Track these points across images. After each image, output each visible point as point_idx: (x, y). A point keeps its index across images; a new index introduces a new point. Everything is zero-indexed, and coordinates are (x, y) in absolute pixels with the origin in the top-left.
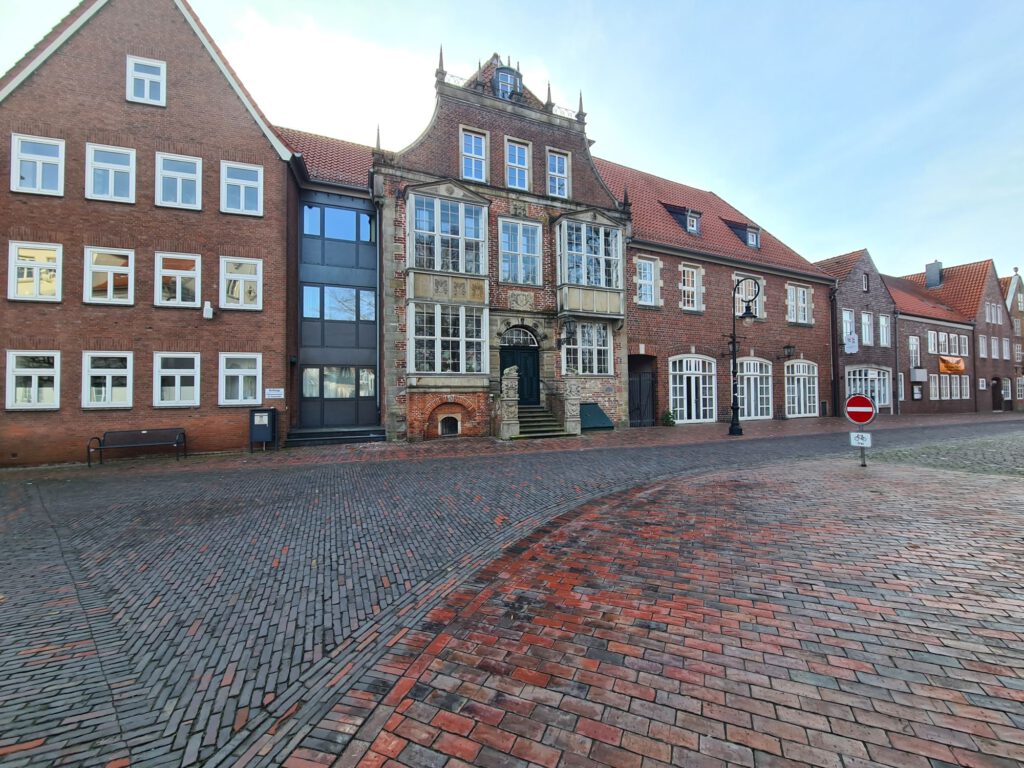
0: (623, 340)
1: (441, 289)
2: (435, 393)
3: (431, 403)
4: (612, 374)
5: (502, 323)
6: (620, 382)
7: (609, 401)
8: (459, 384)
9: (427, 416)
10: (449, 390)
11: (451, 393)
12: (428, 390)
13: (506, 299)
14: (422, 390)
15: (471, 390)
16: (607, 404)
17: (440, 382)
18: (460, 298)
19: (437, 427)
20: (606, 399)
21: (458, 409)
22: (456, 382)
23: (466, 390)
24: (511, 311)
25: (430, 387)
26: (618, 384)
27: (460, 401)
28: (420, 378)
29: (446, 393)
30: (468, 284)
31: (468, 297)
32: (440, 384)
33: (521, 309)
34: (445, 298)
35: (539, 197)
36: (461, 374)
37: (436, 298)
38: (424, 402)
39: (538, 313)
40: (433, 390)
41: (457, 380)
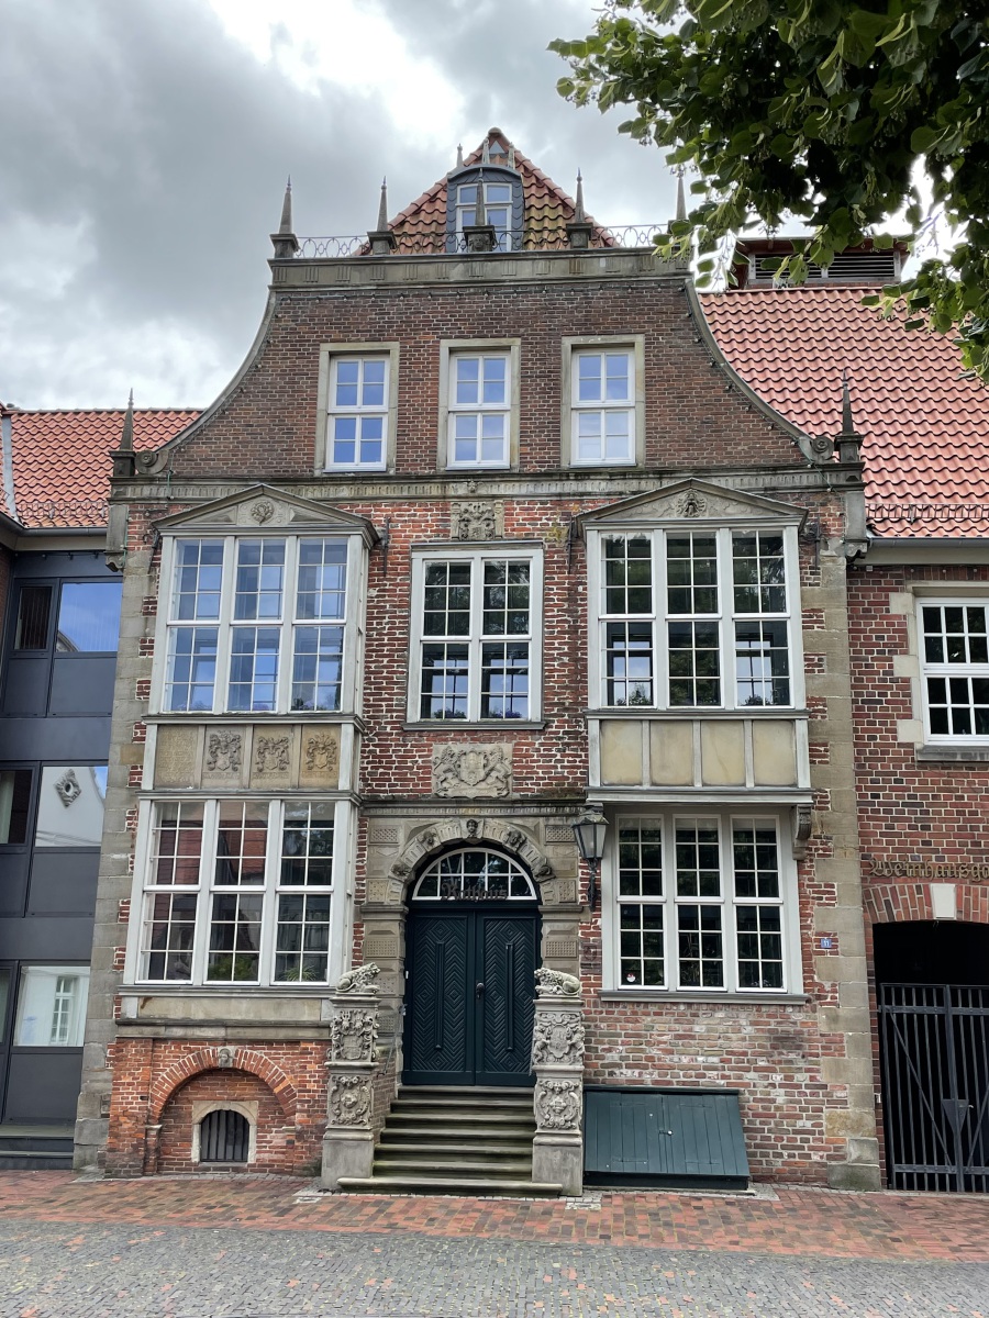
0: (844, 873)
1: (222, 760)
2: (183, 1040)
3: (173, 1066)
4: (799, 990)
5: (409, 838)
6: (834, 1019)
7: (788, 1085)
8: (251, 1017)
9: (158, 1106)
10: (220, 1033)
11: (226, 1041)
12: (163, 1032)
13: (426, 768)
14: (148, 1031)
15: (282, 1034)
16: (780, 1096)
17: (198, 1011)
18: (273, 781)
19: (188, 1139)
20: (778, 1078)
21: (250, 1090)
22: (241, 1010)
23: (271, 1034)
24: (441, 801)
25: (169, 1024)
26: (823, 1029)
27: (251, 1066)
28: (147, 999)
29: (213, 1041)
30: (296, 743)
31: (293, 776)
32: (200, 1016)
33: (471, 793)
34: (232, 783)
35: (537, 477)
36: (258, 989)
37: (208, 784)
38: (153, 1063)
39: (523, 802)
40: (178, 1032)
41: (244, 1005)
